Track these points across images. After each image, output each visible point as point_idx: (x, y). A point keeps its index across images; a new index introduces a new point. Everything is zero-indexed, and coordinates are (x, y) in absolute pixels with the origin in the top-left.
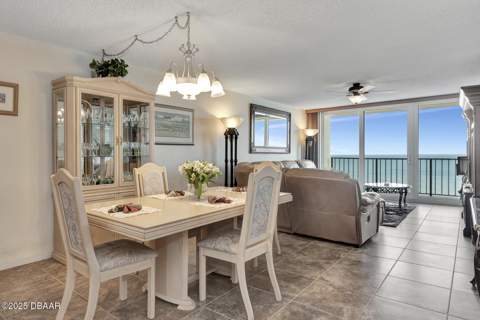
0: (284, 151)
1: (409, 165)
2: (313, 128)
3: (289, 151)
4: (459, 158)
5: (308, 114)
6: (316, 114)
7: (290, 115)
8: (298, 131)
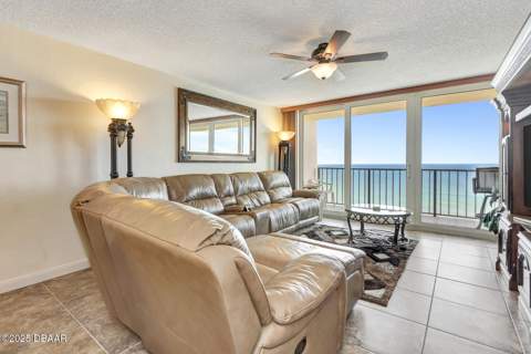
0: (246, 159)
1: (408, 178)
2: (289, 130)
3: (255, 160)
4: (478, 170)
5: (284, 113)
6: (294, 112)
7: (255, 112)
8: (268, 134)
